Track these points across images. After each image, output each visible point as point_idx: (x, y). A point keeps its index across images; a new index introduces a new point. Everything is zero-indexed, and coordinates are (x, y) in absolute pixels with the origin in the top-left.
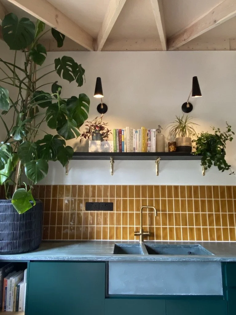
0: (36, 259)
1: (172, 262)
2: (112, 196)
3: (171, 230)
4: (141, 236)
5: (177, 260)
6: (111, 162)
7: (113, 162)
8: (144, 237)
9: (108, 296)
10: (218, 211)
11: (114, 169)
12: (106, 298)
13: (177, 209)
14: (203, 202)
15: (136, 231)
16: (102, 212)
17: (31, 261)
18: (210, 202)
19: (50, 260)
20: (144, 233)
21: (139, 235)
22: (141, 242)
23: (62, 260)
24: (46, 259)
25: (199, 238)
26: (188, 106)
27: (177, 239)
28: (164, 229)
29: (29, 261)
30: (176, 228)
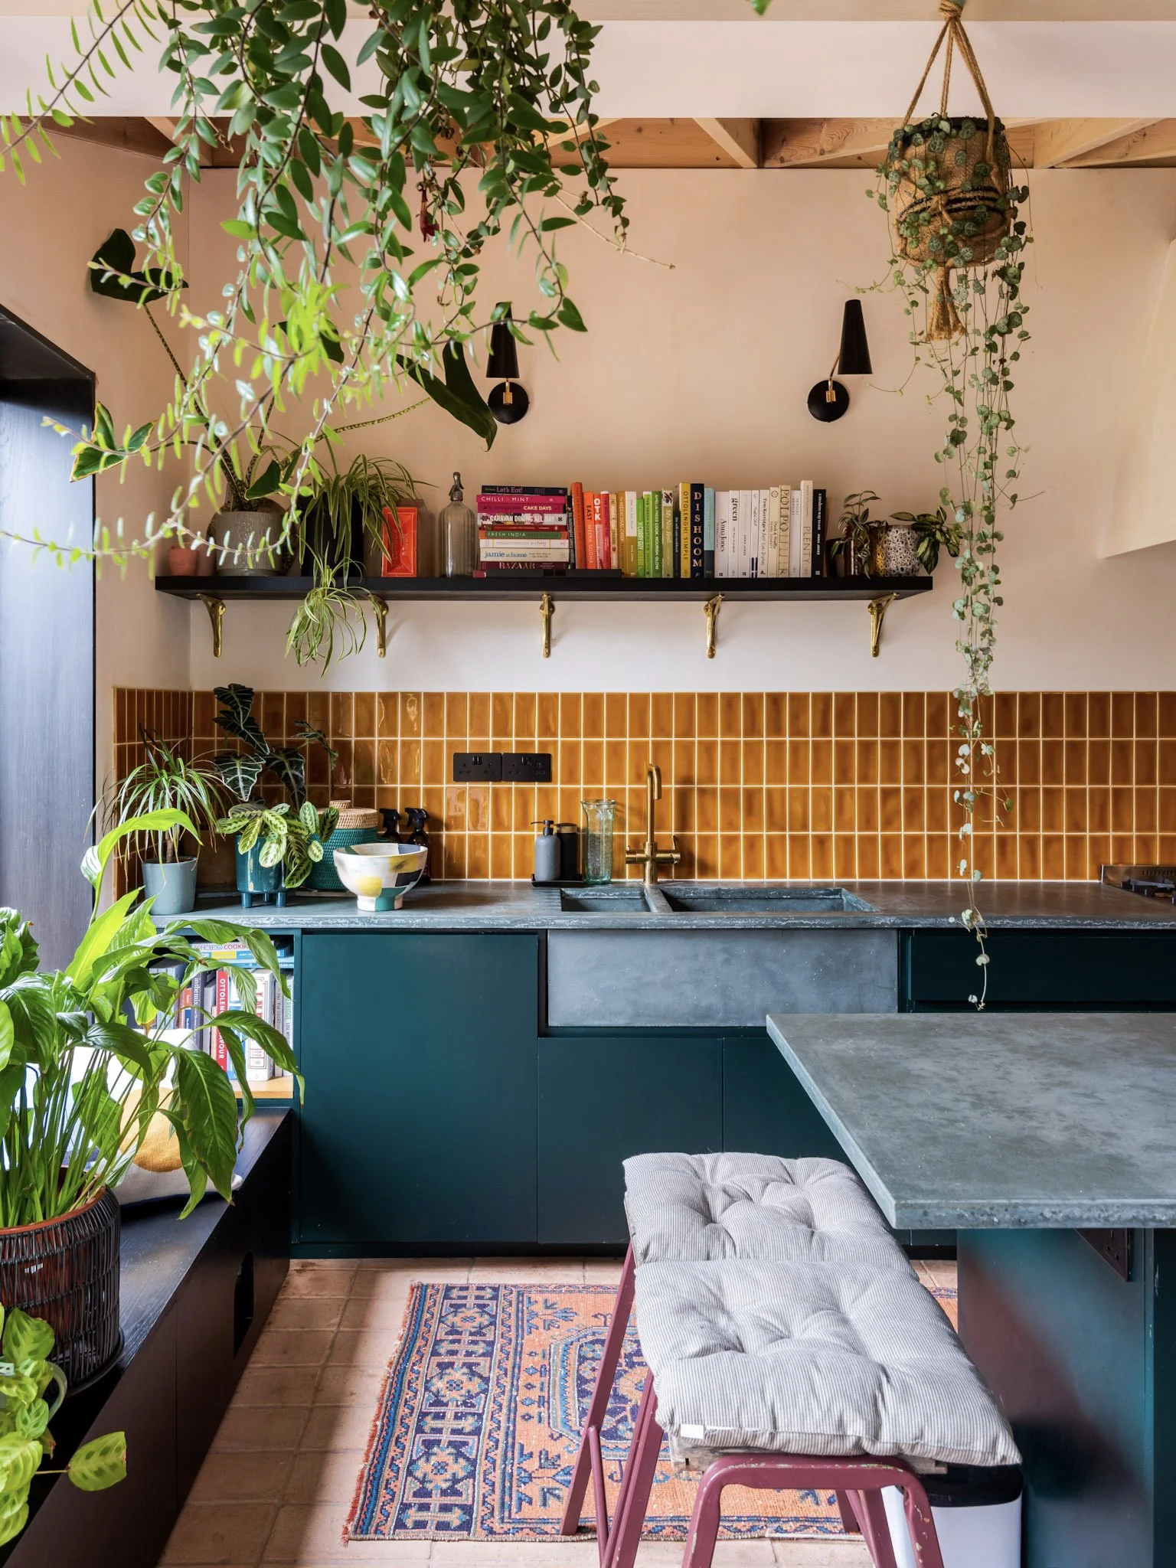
0: (320, 925)
1: (746, 931)
2: (547, 730)
3: (752, 843)
4: (648, 864)
5: (760, 924)
6: (542, 608)
7: (552, 608)
8: (661, 867)
9: (544, 1031)
10: (919, 779)
11: (553, 636)
12: (540, 1035)
13: (776, 776)
14: (867, 748)
15: (633, 848)
16: (513, 785)
17: (305, 931)
18: (891, 748)
19: (366, 926)
20: (659, 855)
21: (643, 861)
22: (647, 884)
23: (401, 926)
24: (353, 926)
25: (846, 870)
26: (831, 396)
27: (770, 875)
28: (730, 841)
29: (300, 932)
30: (770, 839)
